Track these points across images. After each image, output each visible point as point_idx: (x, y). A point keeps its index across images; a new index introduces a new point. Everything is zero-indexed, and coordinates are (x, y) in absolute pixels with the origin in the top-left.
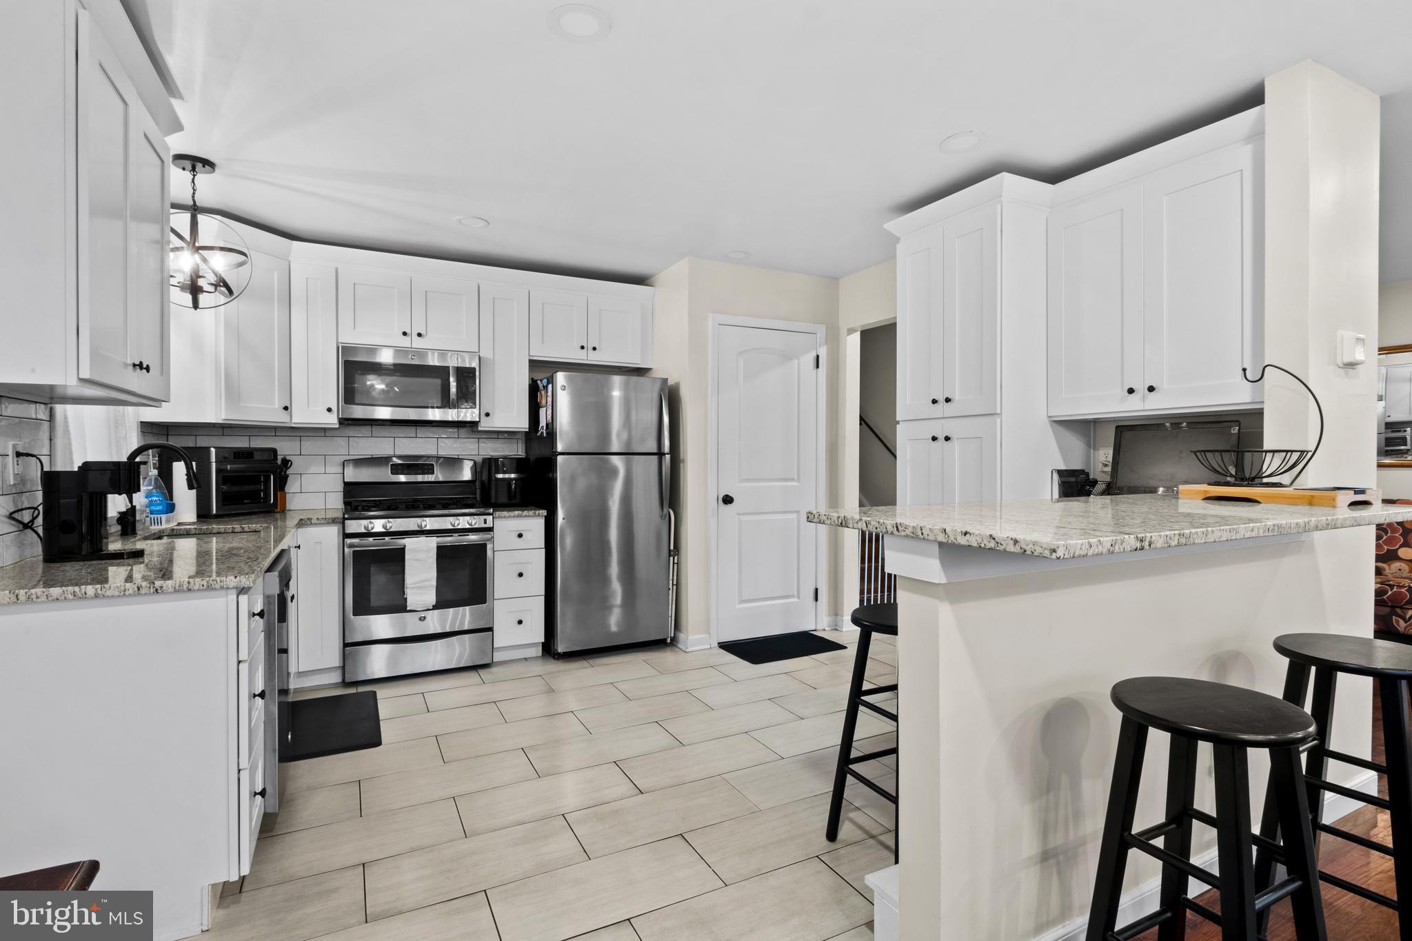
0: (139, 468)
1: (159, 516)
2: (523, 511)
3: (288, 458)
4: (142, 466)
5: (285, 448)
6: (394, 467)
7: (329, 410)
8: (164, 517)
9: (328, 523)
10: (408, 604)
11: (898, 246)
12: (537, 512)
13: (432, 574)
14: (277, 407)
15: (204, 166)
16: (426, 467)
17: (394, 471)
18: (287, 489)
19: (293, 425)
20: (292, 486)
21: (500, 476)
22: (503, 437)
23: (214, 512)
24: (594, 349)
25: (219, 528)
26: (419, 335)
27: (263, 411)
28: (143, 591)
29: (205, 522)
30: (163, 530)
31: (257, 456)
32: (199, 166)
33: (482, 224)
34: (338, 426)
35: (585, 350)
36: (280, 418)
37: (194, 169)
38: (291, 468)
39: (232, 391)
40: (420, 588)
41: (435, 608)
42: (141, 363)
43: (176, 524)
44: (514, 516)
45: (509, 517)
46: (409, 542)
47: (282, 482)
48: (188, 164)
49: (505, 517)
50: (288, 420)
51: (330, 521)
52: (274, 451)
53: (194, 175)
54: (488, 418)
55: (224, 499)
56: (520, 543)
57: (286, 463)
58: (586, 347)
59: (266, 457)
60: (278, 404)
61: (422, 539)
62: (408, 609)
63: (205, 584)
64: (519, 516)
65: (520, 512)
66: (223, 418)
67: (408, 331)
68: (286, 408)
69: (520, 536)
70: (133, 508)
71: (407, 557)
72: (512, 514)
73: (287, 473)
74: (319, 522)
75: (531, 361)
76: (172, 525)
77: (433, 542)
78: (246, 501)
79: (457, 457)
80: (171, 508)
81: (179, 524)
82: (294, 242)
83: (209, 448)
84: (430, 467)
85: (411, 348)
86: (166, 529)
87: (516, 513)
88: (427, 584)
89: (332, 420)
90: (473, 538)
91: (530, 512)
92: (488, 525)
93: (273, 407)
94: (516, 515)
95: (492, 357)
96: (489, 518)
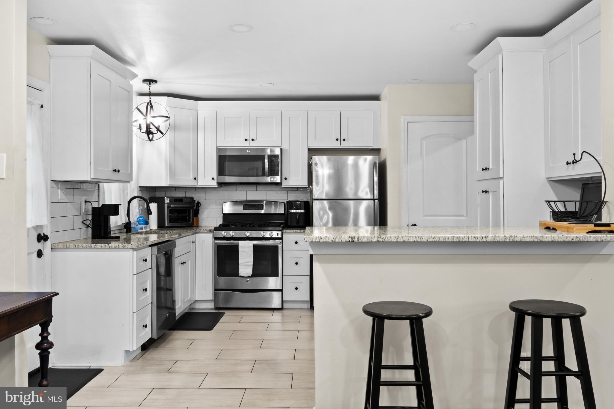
0: (119, 206)
1: (142, 226)
2: (298, 230)
3: (199, 201)
4: (120, 206)
5: (197, 196)
6: (245, 206)
7: (213, 179)
8: (143, 226)
9: (208, 232)
10: (240, 273)
11: (475, 75)
13: (251, 259)
14: (191, 178)
15: (153, 83)
16: (260, 206)
17: (245, 208)
18: (200, 216)
19: (199, 186)
20: (202, 214)
21: (293, 211)
22: (299, 190)
23: (166, 225)
24: (344, 140)
25: (162, 232)
26: (253, 140)
27: (186, 181)
28: (106, 247)
29: (161, 229)
30: (143, 232)
31: (184, 200)
32: (151, 83)
33: (270, 85)
34: (217, 186)
35: (339, 141)
36: (192, 183)
37: (150, 84)
38: (201, 206)
39: (172, 172)
40: (245, 265)
41: (253, 276)
42: (115, 169)
43: (149, 229)
44: (293, 232)
45: (291, 233)
46: (241, 243)
47: (196, 213)
48: (148, 83)
49: (288, 233)
50: (196, 184)
51: (209, 231)
52: (192, 198)
53: (150, 86)
54: (286, 180)
55: (171, 220)
56: (296, 247)
57: (198, 204)
58: (339, 139)
59: (188, 201)
60: (192, 177)
61: (247, 242)
62: (240, 275)
63: (123, 246)
64: (295, 232)
65: (296, 230)
66: (168, 184)
67: (247, 138)
68: (195, 179)
69: (296, 243)
70: (130, 222)
71: (240, 250)
72: (292, 231)
73: (199, 208)
74: (204, 231)
75: (309, 149)
76: (148, 230)
77: (252, 243)
78: (179, 221)
79: (276, 201)
80: (147, 223)
81: (151, 230)
82: (199, 101)
83: (164, 197)
84: (262, 206)
85: (249, 146)
86: (144, 231)
87: (294, 230)
88: (248, 264)
89: (214, 184)
90: (271, 243)
92: (280, 236)
93: (190, 178)
94: (294, 232)
95: (288, 149)
96: (280, 233)
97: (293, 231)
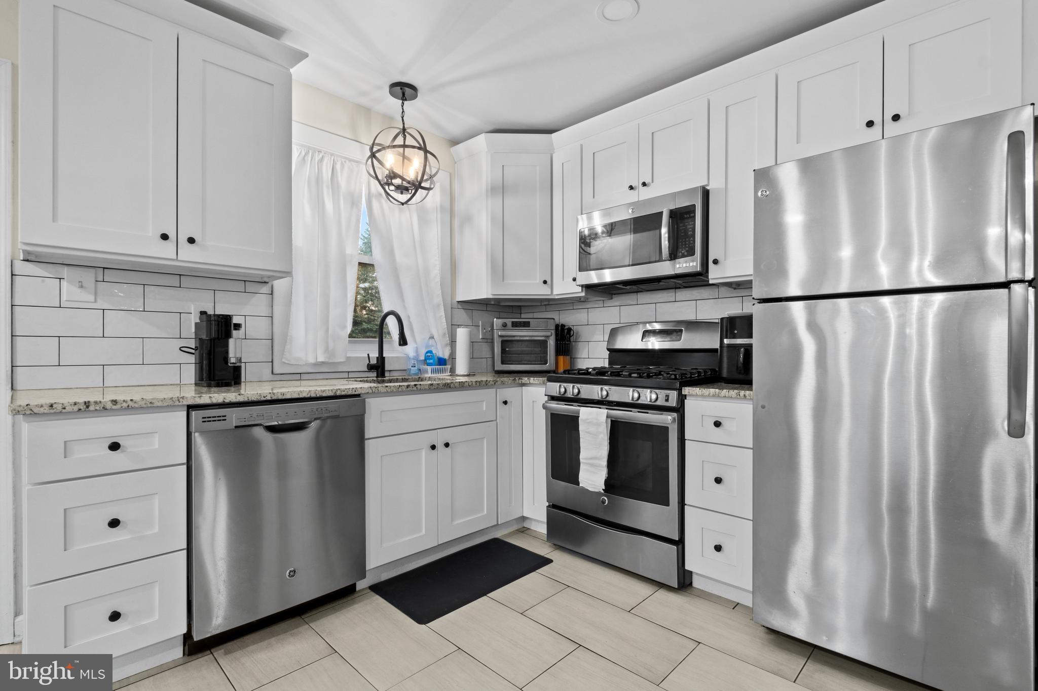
2: (721, 389)
6: (646, 334)
7: (574, 278)
9: (541, 384)
12: (742, 393)
13: (604, 452)
14: (538, 282)
17: (645, 338)
19: (555, 297)
23: (496, 369)
24: (896, 118)
26: (644, 184)
31: (531, 323)
34: (583, 294)
35: (877, 127)
36: (542, 292)
37: (404, 95)
39: (497, 272)
44: (709, 396)
45: (702, 396)
46: (582, 411)
49: (697, 395)
50: (548, 293)
54: (715, 266)
56: (717, 435)
57: (569, 331)
58: (878, 121)
60: (539, 279)
61: (597, 410)
64: (714, 396)
65: (717, 390)
66: (491, 294)
67: (635, 184)
68: (546, 283)
69: (717, 424)
71: (581, 427)
87: (711, 390)
88: (599, 461)
89: (578, 289)
90: (650, 417)
91: (731, 391)
92: (673, 402)
93: (535, 282)
94: (711, 394)
95: (724, 187)
96: (673, 395)
97: (707, 393)
